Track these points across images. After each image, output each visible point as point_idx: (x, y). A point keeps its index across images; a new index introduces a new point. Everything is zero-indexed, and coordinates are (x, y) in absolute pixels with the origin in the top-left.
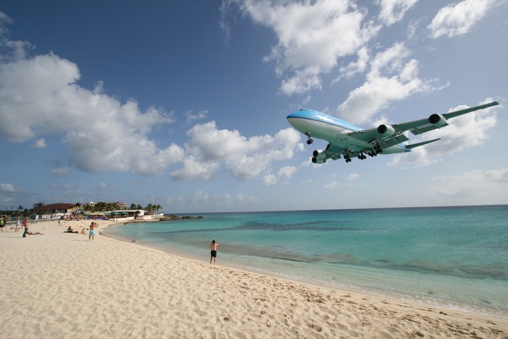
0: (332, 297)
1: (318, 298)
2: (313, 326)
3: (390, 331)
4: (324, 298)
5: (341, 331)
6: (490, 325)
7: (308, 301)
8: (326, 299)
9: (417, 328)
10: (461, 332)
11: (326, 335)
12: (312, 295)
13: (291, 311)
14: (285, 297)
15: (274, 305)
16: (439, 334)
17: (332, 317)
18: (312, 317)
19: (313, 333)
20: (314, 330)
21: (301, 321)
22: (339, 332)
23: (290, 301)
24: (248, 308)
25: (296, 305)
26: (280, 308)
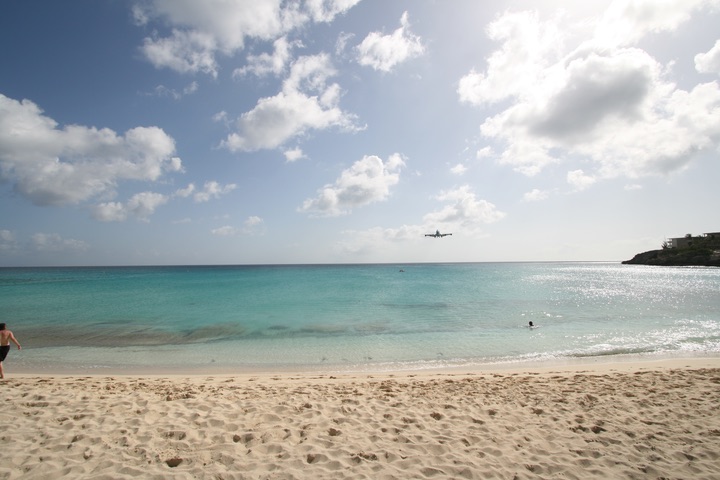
0: (207, 386)
1: (185, 393)
2: (172, 435)
3: (277, 412)
4: (194, 390)
5: (215, 429)
6: (370, 380)
7: (168, 399)
8: (198, 391)
9: (306, 399)
10: (346, 393)
11: (192, 440)
12: (176, 390)
13: (136, 422)
14: (126, 403)
15: (102, 421)
16: (326, 400)
17: (203, 413)
18: (171, 422)
19: (170, 444)
20: (173, 440)
21: (153, 432)
22: (211, 431)
23: (135, 407)
25: (146, 411)
26: (115, 422)
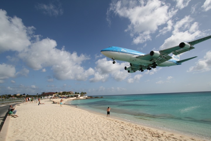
0: (164, 135)
1: (157, 135)
7: (153, 136)
8: (161, 136)
12: (154, 133)
13: (145, 140)
14: (142, 134)
15: (136, 137)
23: (144, 136)
24: (125, 138)
25: (147, 138)
26: (139, 139)
